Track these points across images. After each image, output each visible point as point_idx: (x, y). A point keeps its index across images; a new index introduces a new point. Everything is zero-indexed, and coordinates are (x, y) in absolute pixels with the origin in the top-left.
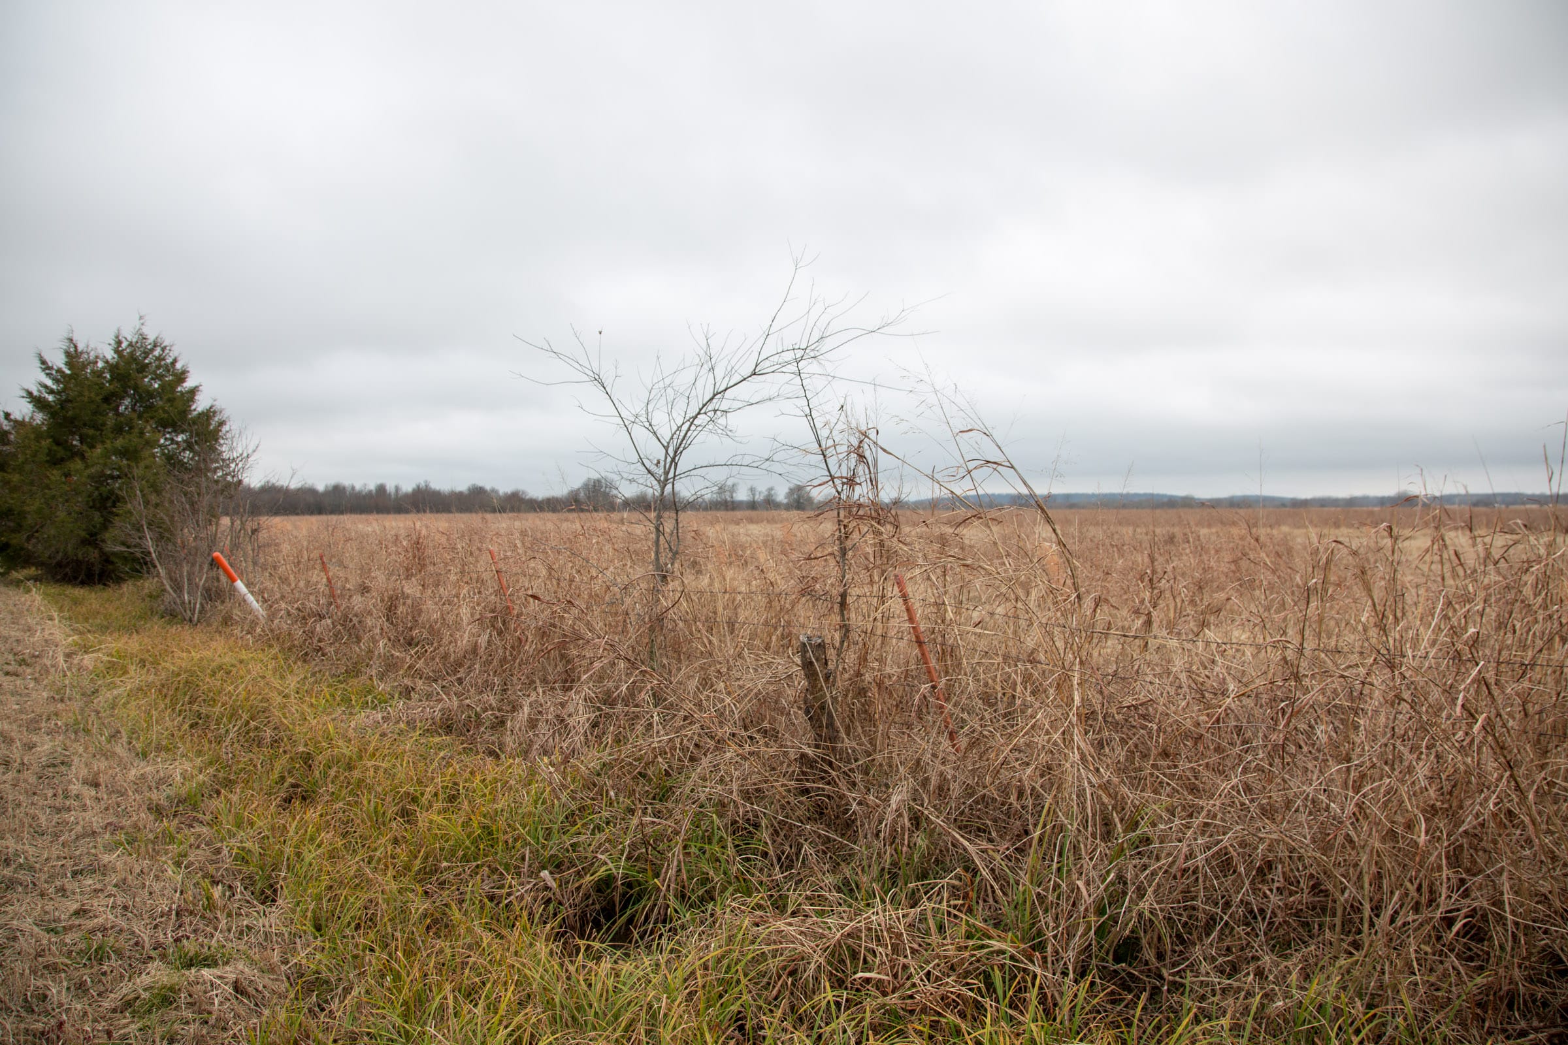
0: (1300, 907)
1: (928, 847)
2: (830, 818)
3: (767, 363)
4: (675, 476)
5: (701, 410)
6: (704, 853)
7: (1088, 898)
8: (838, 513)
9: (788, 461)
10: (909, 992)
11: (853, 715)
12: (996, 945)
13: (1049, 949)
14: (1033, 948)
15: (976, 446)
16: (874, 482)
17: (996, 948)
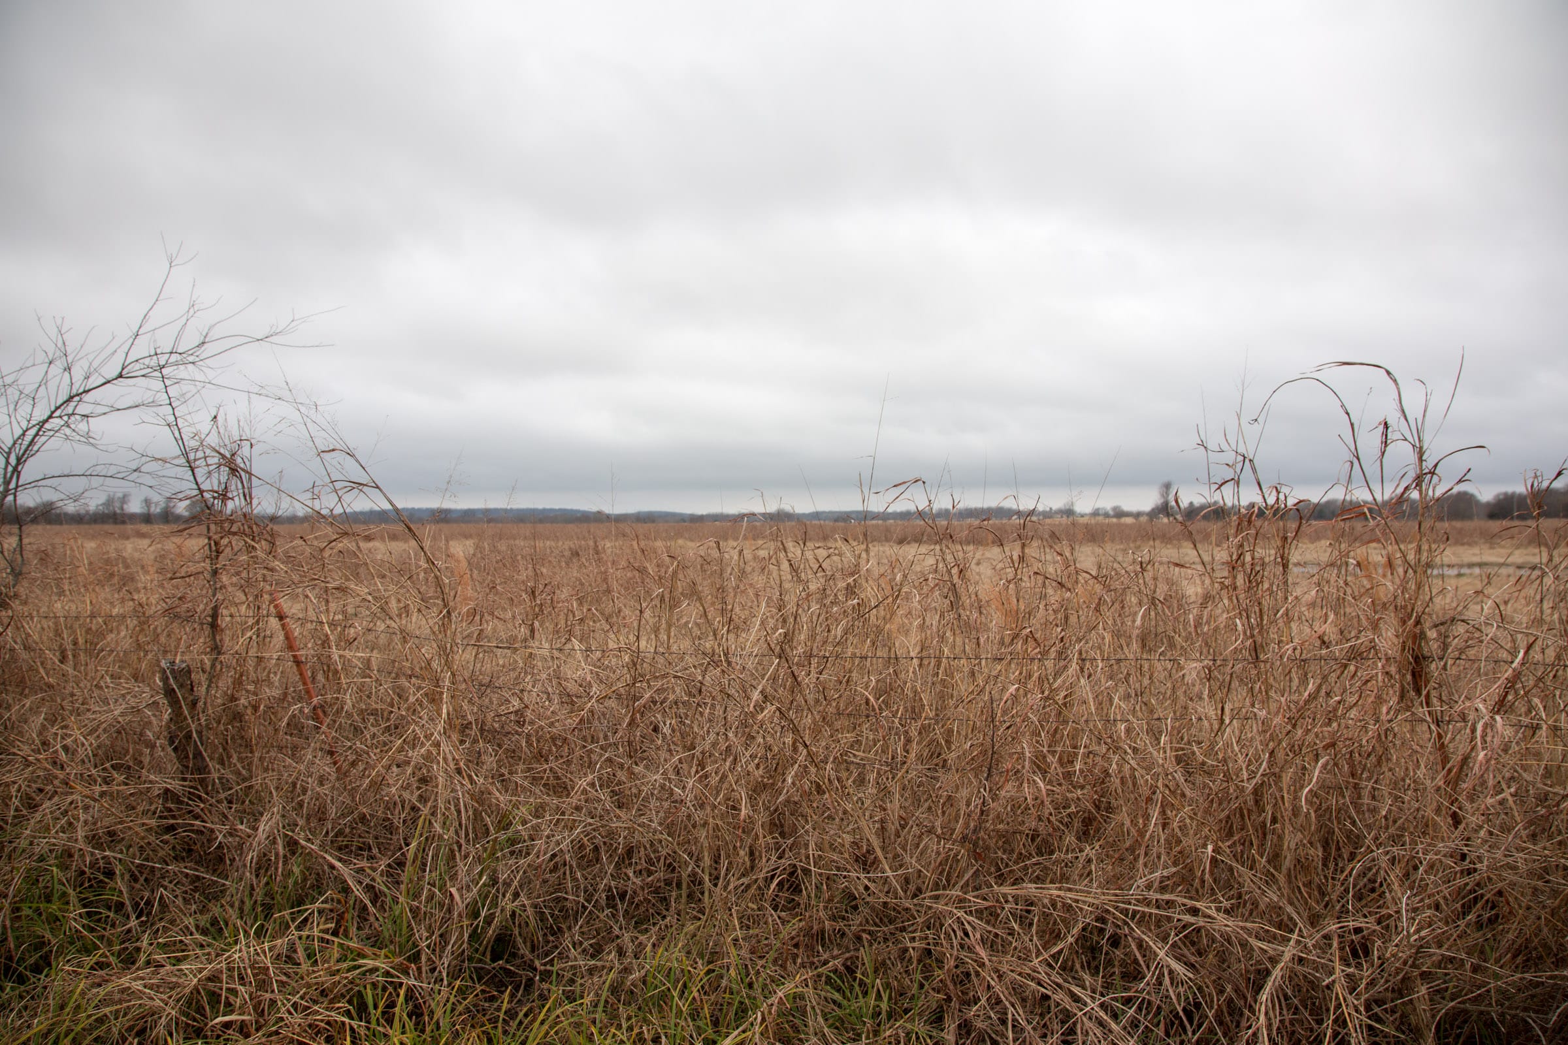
0: (658, 885)
1: (302, 872)
2: (200, 854)
3: (137, 366)
4: (17, 486)
5: (53, 413)
6: (40, 914)
7: (460, 904)
8: (209, 529)
9: (158, 473)
10: (274, 1029)
11: (227, 743)
12: (369, 963)
13: (424, 958)
14: (409, 959)
15: (339, 467)
16: (248, 496)
17: (370, 967)
